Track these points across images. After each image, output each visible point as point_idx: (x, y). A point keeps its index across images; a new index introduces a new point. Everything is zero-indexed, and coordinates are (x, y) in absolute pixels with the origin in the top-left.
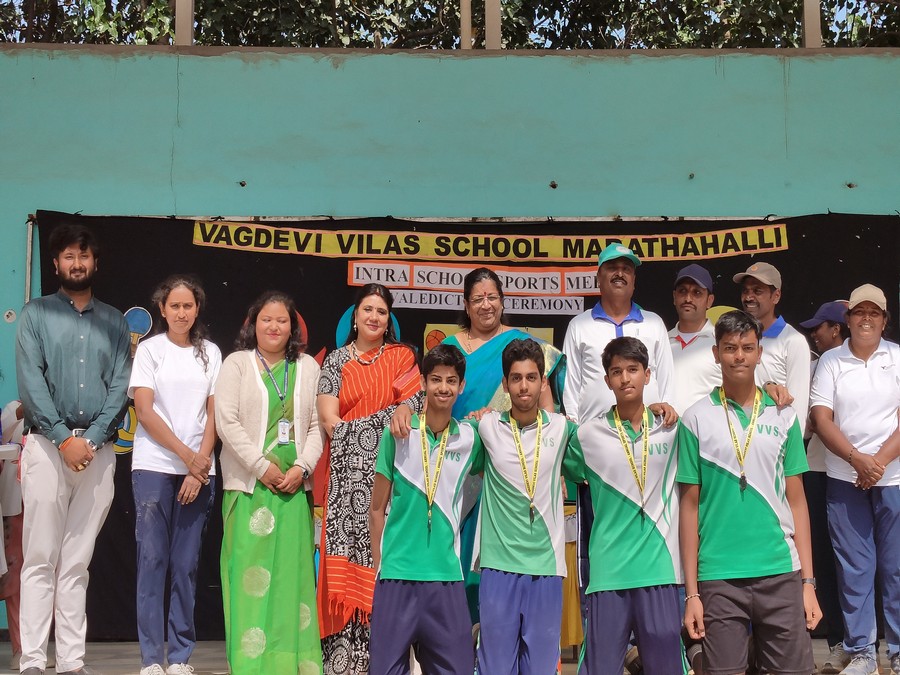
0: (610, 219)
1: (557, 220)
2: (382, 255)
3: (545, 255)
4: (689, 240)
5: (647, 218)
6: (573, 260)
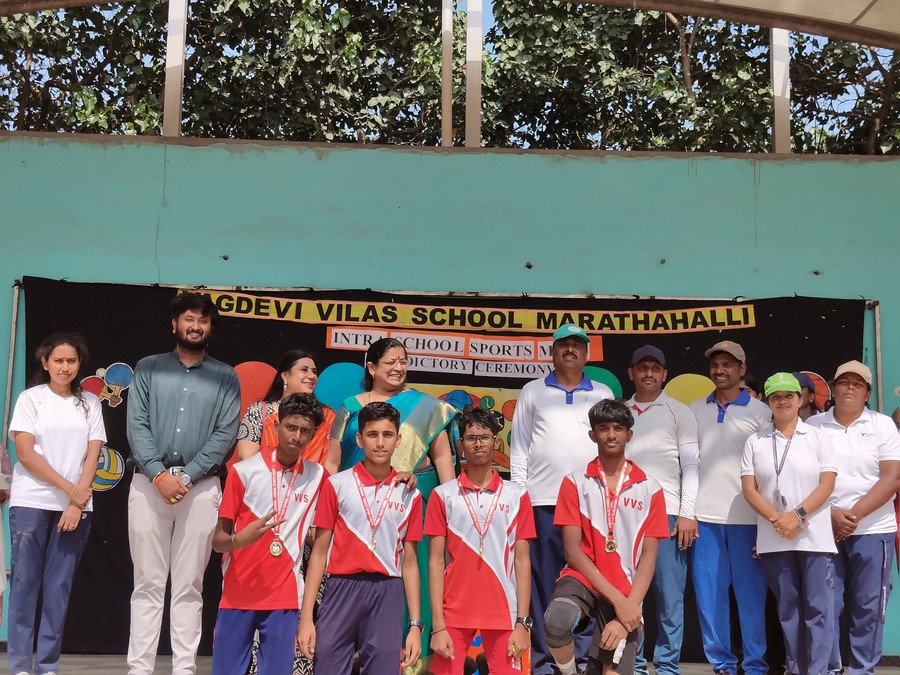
0: (583, 297)
1: (532, 296)
2: (360, 323)
3: (520, 326)
4: (659, 316)
5: (619, 297)
6: (547, 331)
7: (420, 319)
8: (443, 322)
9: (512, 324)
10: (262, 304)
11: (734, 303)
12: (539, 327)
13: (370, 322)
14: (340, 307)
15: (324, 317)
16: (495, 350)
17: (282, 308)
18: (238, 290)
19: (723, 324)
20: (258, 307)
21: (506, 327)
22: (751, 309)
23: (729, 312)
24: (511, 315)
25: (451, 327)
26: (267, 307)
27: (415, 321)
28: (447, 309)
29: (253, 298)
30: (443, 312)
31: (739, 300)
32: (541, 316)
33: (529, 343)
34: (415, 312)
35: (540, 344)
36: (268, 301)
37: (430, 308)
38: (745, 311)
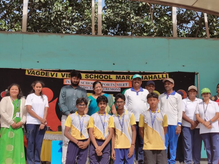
0: (127, 72)
1: (115, 71)
3: (112, 79)
4: (146, 76)
5: (136, 72)
6: (118, 80)
7: (87, 77)
8: (93, 78)
9: (110, 78)
10: (47, 73)
11: (164, 73)
12: (116, 79)
14: (67, 74)
15: (63, 77)
16: (106, 85)
17: (52, 74)
18: (41, 70)
19: (161, 78)
20: (46, 74)
21: (108, 79)
22: (168, 75)
23: (162, 75)
24: (110, 76)
25: (95, 79)
26: (49, 74)
27: (86, 77)
28: (94, 74)
29: (45, 72)
30: (93, 75)
31: (165, 72)
32: (117, 76)
33: (114, 83)
34: (86, 75)
35: (117, 83)
36: (49, 73)
37: (89, 74)
38: (166, 75)
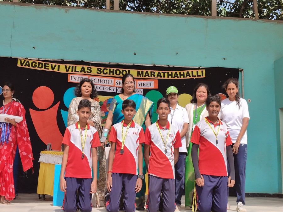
0: (152, 65)
1: (136, 65)
2: (79, 73)
4: (176, 73)
5: (163, 66)
6: (140, 77)
7: (99, 72)
8: (107, 73)
11: (199, 69)
13: (83, 73)
14: (73, 67)
15: (67, 70)
17: (53, 66)
18: (39, 60)
19: (195, 76)
20: (45, 66)
22: (204, 71)
23: (197, 72)
24: (129, 71)
25: (110, 75)
26: (48, 66)
32: (138, 72)
35: (138, 82)
37: (102, 68)
